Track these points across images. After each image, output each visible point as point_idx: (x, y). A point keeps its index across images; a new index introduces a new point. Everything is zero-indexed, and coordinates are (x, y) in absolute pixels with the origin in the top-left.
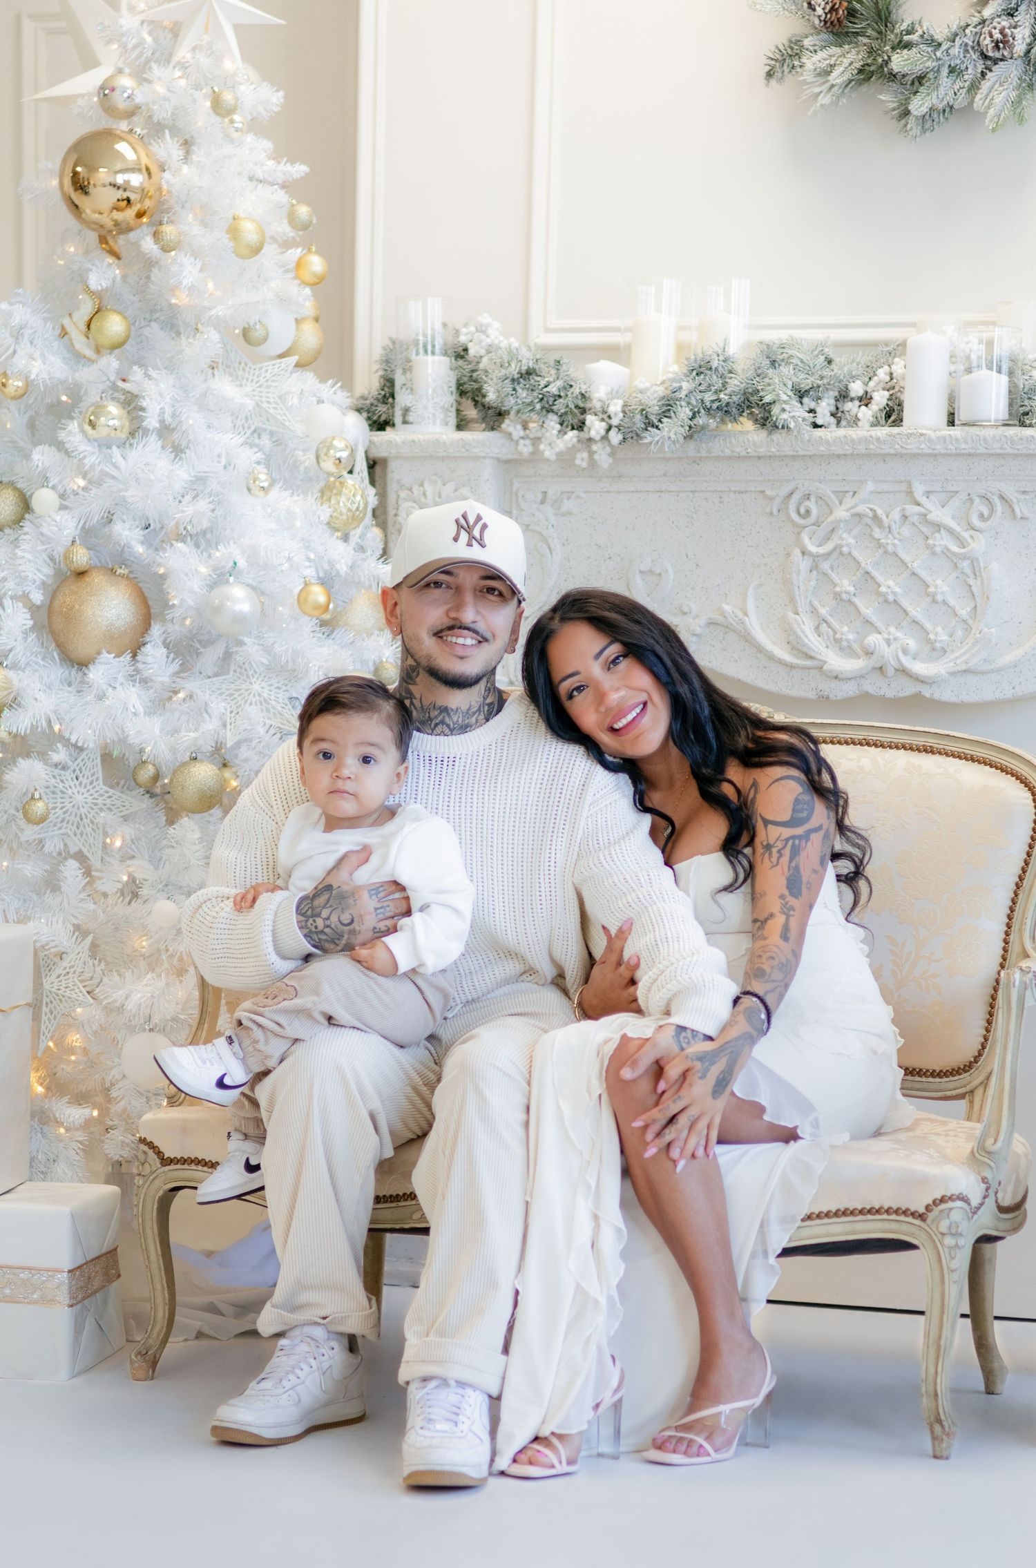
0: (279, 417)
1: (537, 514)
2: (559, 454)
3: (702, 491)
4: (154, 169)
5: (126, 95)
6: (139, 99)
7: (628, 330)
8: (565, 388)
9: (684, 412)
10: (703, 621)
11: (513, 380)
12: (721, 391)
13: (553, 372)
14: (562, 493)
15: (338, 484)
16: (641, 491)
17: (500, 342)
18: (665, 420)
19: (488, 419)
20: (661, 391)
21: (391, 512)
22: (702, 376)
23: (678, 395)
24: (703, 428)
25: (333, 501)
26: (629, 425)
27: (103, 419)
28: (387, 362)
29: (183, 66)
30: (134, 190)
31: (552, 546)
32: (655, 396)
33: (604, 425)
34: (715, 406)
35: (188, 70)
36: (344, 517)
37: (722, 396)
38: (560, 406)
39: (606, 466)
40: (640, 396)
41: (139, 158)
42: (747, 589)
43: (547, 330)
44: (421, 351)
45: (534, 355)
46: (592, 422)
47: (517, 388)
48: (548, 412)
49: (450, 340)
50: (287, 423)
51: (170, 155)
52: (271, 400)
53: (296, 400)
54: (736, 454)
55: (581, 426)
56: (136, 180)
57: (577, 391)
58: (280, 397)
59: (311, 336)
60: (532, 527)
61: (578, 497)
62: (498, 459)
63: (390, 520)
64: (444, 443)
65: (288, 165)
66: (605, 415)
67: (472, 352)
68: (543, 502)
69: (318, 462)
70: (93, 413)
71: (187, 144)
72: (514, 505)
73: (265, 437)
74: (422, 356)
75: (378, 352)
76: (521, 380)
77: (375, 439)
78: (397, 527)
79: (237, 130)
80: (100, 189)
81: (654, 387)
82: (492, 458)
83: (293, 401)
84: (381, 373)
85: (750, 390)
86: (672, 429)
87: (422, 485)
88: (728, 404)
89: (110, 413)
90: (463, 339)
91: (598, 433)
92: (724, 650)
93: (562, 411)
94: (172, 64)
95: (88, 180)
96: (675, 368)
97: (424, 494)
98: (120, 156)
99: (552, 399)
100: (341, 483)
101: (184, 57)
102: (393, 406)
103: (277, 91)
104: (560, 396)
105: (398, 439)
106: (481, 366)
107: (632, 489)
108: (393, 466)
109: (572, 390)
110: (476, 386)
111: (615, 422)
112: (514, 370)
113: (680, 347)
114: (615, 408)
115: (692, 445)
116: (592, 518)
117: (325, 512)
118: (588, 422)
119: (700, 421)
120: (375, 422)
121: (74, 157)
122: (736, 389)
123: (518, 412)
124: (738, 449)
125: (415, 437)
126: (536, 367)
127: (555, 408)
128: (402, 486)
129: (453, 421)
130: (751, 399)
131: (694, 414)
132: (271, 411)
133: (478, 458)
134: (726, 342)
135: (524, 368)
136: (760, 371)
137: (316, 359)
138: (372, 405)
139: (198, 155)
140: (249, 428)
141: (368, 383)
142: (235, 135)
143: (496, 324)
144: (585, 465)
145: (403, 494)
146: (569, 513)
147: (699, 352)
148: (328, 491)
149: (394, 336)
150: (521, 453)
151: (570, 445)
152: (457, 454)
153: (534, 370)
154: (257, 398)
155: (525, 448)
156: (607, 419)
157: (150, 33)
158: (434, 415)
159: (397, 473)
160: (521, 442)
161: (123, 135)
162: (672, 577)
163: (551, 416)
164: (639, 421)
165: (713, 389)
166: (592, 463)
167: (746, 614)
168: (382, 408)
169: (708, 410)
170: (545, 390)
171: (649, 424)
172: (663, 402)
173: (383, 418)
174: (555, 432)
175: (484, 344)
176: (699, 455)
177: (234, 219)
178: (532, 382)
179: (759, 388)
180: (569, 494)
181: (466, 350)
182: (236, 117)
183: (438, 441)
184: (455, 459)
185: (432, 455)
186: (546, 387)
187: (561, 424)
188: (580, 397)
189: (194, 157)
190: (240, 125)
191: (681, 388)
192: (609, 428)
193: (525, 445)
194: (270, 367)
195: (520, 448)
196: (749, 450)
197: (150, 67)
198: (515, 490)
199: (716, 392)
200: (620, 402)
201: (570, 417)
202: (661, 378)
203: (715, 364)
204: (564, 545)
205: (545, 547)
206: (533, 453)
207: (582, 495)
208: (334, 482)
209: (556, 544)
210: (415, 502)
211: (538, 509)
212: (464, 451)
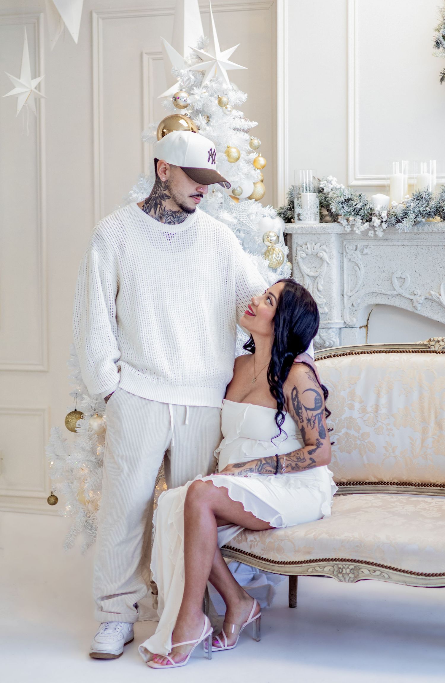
0: (247, 224)
1: (354, 254)
2: (362, 232)
3: (421, 245)
5: (184, 100)
6: (189, 101)
7: (388, 179)
8: (363, 206)
9: (412, 216)
10: (423, 298)
11: (342, 203)
12: (427, 207)
13: (358, 199)
14: (364, 246)
15: (272, 249)
16: (396, 245)
17: (337, 186)
18: (405, 219)
19: (332, 216)
20: (403, 207)
21: (294, 255)
22: (419, 201)
23: (409, 209)
24: (420, 222)
25: (270, 257)
26: (390, 221)
28: (291, 194)
29: (206, 87)
31: (360, 268)
32: (400, 209)
33: (380, 221)
34: (424, 213)
35: (209, 89)
36: (275, 263)
37: (427, 209)
38: (361, 213)
39: (381, 236)
40: (394, 209)
41: (189, 126)
42: (440, 285)
43: (356, 179)
44: (305, 190)
45: (351, 192)
46: (375, 220)
47: (344, 206)
48: (357, 215)
49: (316, 185)
50: (251, 226)
51: (201, 123)
52: (244, 217)
53: (254, 217)
54: (433, 231)
55: (370, 220)
57: (368, 207)
58: (248, 216)
59: (260, 189)
60: (352, 260)
61: (370, 248)
62: (337, 233)
63: (294, 258)
64: (315, 228)
65: (250, 122)
66: (380, 216)
67: (325, 191)
68: (356, 250)
69: (264, 242)
71: (208, 118)
72: (344, 251)
73: (242, 232)
74: (305, 194)
75: (287, 191)
76: (345, 203)
77: (287, 227)
78: (297, 261)
79: (229, 111)
81: (400, 205)
82: (334, 233)
83: (253, 217)
84: (289, 199)
85: (439, 206)
86: (407, 224)
87: (306, 245)
88: (430, 212)
90: (321, 186)
91: (377, 224)
92: (432, 309)
93: (363, 215)
94: (202, 86)
96: (408, 196)
97: (307, 248)
98: (181, 125)
99: (358, 210)
100: (273, 249)
101: (206, 84)
102: (294, 212)
103: (245, 94)
104: (361, 209)
105: (296, 227)
106: (329, 196)
107: (392, 244)
108: (294, 236)
109: (366, 207)
110: (327, 204)
111: (384, 220)
112: (342, 199)
113: (410, 186)
114: (384, 214)
115: (416, 228)
116: (376, 256)
117: (267, 263)
118: (373, 220)
119: (419, 219)
120: (286, 218)
121: (163, 126)
122: (433, 206)
123: (344, 215)
124: (435, 229)
125: (303, 226)
126: (352, 197)
127: (360, 213)
128: (298, 245)
129: (318, 218)
130: (439, 209)
131: (416, 216)
132: (244, 222)
133: (329, 233)
134: (428, 187)
135: (347, 198)
136: (442, 198)
137: (262, 197)
138: (285, 211)
139: (213, 122)
141: (283, 202)
142: (228, 113)
143: (335, 179)
144: (372, 235)
145: (299, 248)
146: (367, 254)
147: (418, 191)
148: (267, 254)
149: (294, 184)
150: (346, 231)
151: (366, 228)
152: (320, 232)
153: (351, 199)
154: (238, 217)
155: (348, 229)
156: (381, 218)
157: (193, 75)
158: (310, 216)
159: (296, 240)
160: (346, 227)
161: (182, 117)
162: (409, 280)
163: (358, 216)
164: (394, 219)
165: (424, 206)
166: (375, 235)
167: (440, 295)
168: (289, 213)
169: (422, 215)
170: (355, 207)
171: (398, 221)
172: (403, 212)
173: (290, 216)
174: (360, 223)
175: (330, 188)
176: (419, 231)
177: (228, 147)
178: (350, 203)
179: (442, 205)
180: (367, 247)
181: (323, 189)
182: (228, 106)
183: (312, 227)
184: (320, 234)
185: (310, 232)
186: (356, 205)
187: (362, 219)
188: (369, 209)
189: (212, 124)
191: (410, 206)
192: (382, 222)
193: (348, 228)
194: (244, 204)
195: (346, 229)
196: (439, 230)
197: (193, 89)
198: (344, 245)
199: (425, 207)
200: (386, 212)
201: (366, 217)
202: (403, 200)
203: (424, 196)
204: (365, 267)
205: (357, 268)
206: (351, 231)
207: (372, 247)
208: (270, 249)
209: (362, 266)
210: (304, 251)
211: (354, 253)
212: (323, 231)
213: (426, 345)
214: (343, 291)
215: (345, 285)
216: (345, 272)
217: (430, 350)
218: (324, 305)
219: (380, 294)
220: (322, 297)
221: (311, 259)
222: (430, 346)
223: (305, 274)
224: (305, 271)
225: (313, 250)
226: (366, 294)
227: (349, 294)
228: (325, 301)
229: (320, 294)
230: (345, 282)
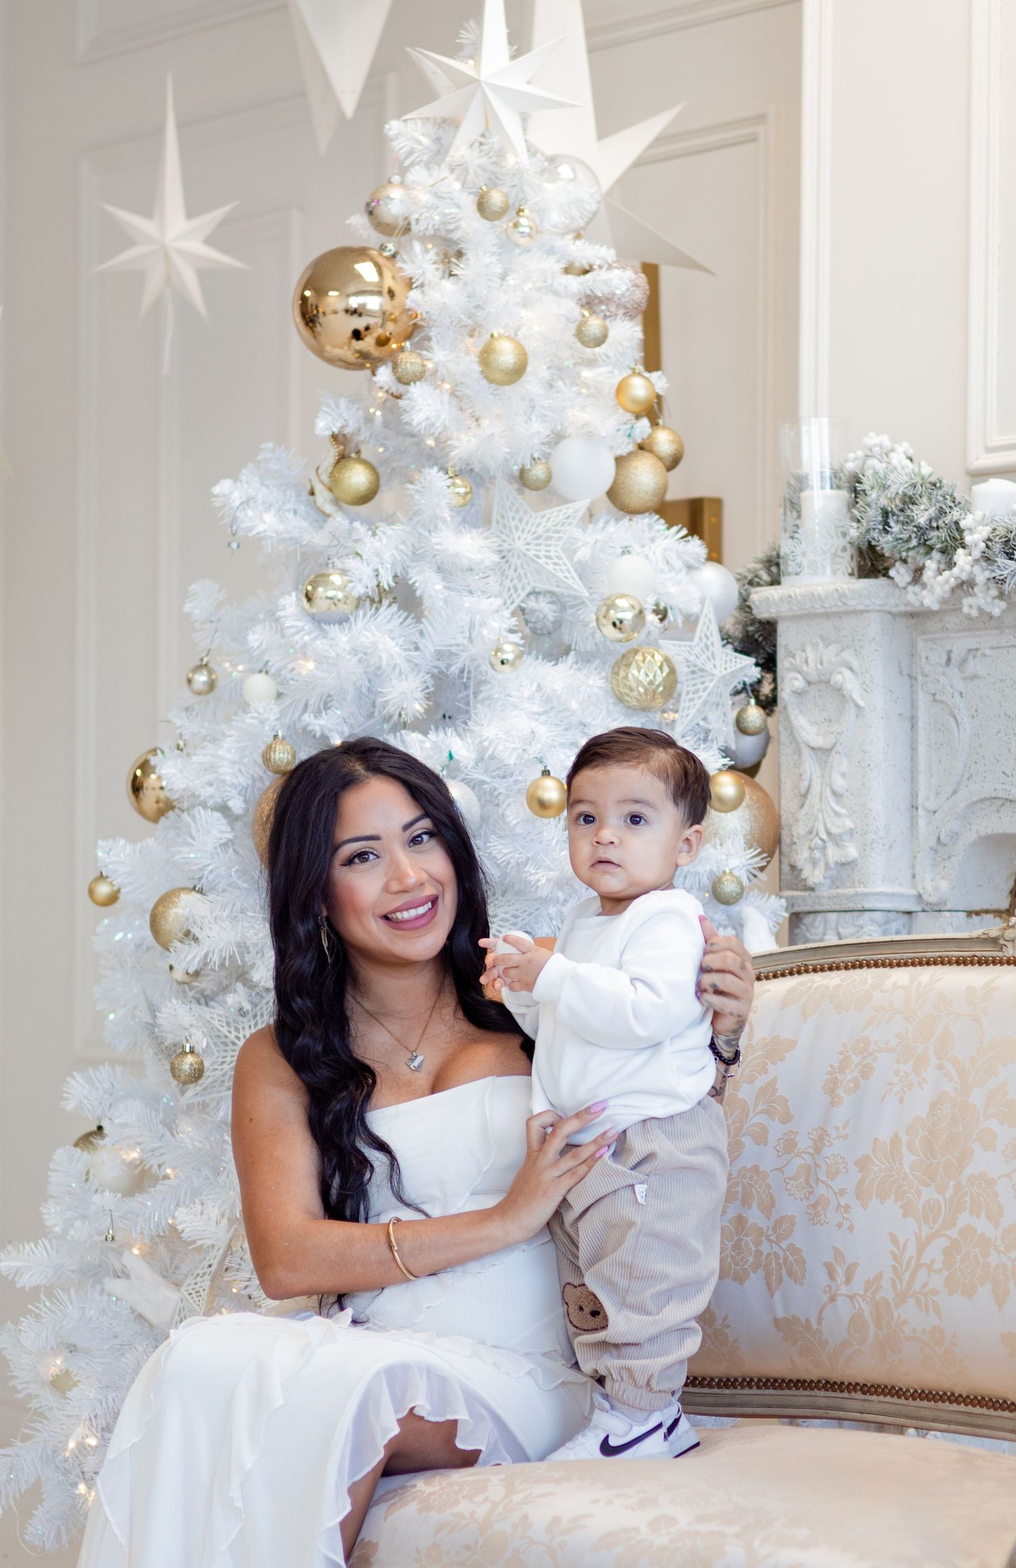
1: (941, 678)
4: (397, 289)
6: (410, 210)
14: (966, 650)
27: (320, 589)
30: (371, 314)
31: (959, 720)
41: (381, 279)
43: (989, 450)
46: (959, 558)
48: (929, 549)
51: (422, 270)
55: (952, 562)
56: (373, 303)
57: (950, 520)
58: (570, 551)
59: (648, 477)
60: (937, 697)
61: (984, 655)
62: (885, 613)
64: (819, 596)
68: (946, 664)
69: (599, 626)
70: (311, 583)
71: (450, 255)
72: (914, 666)
77: (754, 596)
80: (330, 317)
82: (878, 611)
87: (803, 650)
89: (333, 583)
93: (939, 546)
94: (443, 164)
95: (317, 307)
97: (807, 662)
98: (358, 277)
99: (926, 532)
101: (458, 156)
104: (936, 527)
108: (785, 628)
111: (979, 555)
114: (980, 536)
116: (1001, 681)
118: (955, 559)
121: (305, 280)
127: (929, 543)
128: (787, 655)
132: (547, 567)
139: (464, 268)
140: (523, 588)
145: (787, 663)
146: (976, 676)
148: (621, 662)
150: (911, 603)
152: (835, 609)
155: (914, 597)
159: (785, 639)
160: (911, 589)
166: (981, 610)
177: (492, 340)
178: (904, 512)
180: (974, 652)
188: (954, 527)
190: (527, 230)
193: (915, 594)
194: (555, 514)
195: (910, 597)
198: (914, 650)
204: (973, 717)
205: (951, 722)
207: (988, 652)
209: (963, 715)
210: (799, 672)
211: (943, 674)
212: (840, 604)
213: (994, 941)
214: (914, 795)
215: (922, 778)
216: (922, 736)
217: (1000, 954)
218: (846, 838)
219: (1008, 804)
220: (843, 811)
221: (821, 696)
222: (1002, 942)
223: (804, 742)
224: (803, 734)
225: (819, 667)
226: (974, 803)
227: (931, 805)
228: (849, 824)
229: (838, 803)
230: (922, 766)
